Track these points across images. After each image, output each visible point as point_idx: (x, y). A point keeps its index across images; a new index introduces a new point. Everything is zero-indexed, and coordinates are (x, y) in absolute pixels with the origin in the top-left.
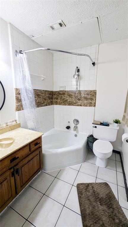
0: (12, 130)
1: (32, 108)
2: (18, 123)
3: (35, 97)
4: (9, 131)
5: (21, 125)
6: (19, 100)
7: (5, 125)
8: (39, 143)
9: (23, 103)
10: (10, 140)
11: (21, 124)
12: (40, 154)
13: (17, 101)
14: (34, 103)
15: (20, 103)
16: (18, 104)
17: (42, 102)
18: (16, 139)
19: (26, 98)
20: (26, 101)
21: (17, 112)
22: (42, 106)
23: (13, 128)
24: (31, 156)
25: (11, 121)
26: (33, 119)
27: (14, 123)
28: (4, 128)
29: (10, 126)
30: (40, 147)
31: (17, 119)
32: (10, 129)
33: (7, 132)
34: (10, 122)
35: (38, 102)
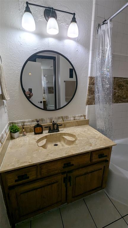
0: (78, 125)
1: (106, 103)
2: (86, 119)
3: (115, 89)
4: (76, 126)
5: (90, 122)
6: (91, 91)
7: (72, 119)
8: (106, 156)
9: (96, 95)
10: (73, 137)
11: (90, 120)
12: (104, 169)
13: (89, 93)
14: (111, 96)
15: (92, 96)
16: (90, 97)
17: (125, 96)
18: (78, 139)
19: (101, 89)
20: (100, 93)
21: (87, 106)
22: (123, 102)
23: (80, 124)
24: (91, 169)
25: (79, 115)
26: (105, 119)
27: (82, 118)
28: (71, 122)
29: (77, 121)
30: (107, 161)
31: (86, 114)
32: (77, 124)
33: (73, 126)
34: (79, 117)
35: (118, 96)
